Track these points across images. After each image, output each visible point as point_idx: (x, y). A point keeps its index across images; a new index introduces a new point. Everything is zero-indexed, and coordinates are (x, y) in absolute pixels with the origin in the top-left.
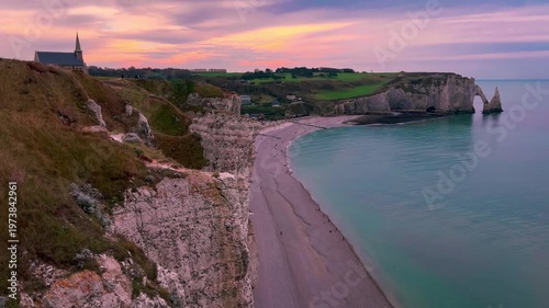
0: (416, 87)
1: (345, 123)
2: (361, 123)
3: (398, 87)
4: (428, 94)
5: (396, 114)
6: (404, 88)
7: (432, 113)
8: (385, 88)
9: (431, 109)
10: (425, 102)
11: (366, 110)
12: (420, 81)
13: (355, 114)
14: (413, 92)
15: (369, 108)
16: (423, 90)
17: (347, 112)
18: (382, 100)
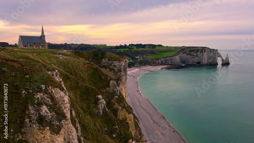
0: (192, 53)
1: (162, 69)
2: (168, 68)
3: (184, 53)
4: (197, 56)
5: (183, 65)
6: (187, 53)
7: (199, 65)
8: (178, 54)
9: (199, 63)
10: (196, 60)
11: (170, 63)
12: (194, 50)
13: (166, 65)
14: (191, 55)
15: (172, 62)
16: (195, 54)
17: (162, 64)
18: (177, 59)
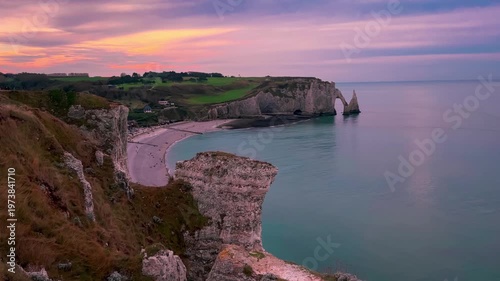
0: (283, 91)
1: (220, 127)
2: (234, 127)
3: (267, 91)
4: (294, 98)
5: (266, 117)
6: (272, 92)
7: (298, 116)
8: (254, 93)
9: (298, 112)
10: (293, 105)
11: (238, 114)
12: (286, 85)
13: (228, 118)
14: (281, 95)
15: (241, 112)
16: (290, 94)
17: (221, 116)
18: (253, 105)
